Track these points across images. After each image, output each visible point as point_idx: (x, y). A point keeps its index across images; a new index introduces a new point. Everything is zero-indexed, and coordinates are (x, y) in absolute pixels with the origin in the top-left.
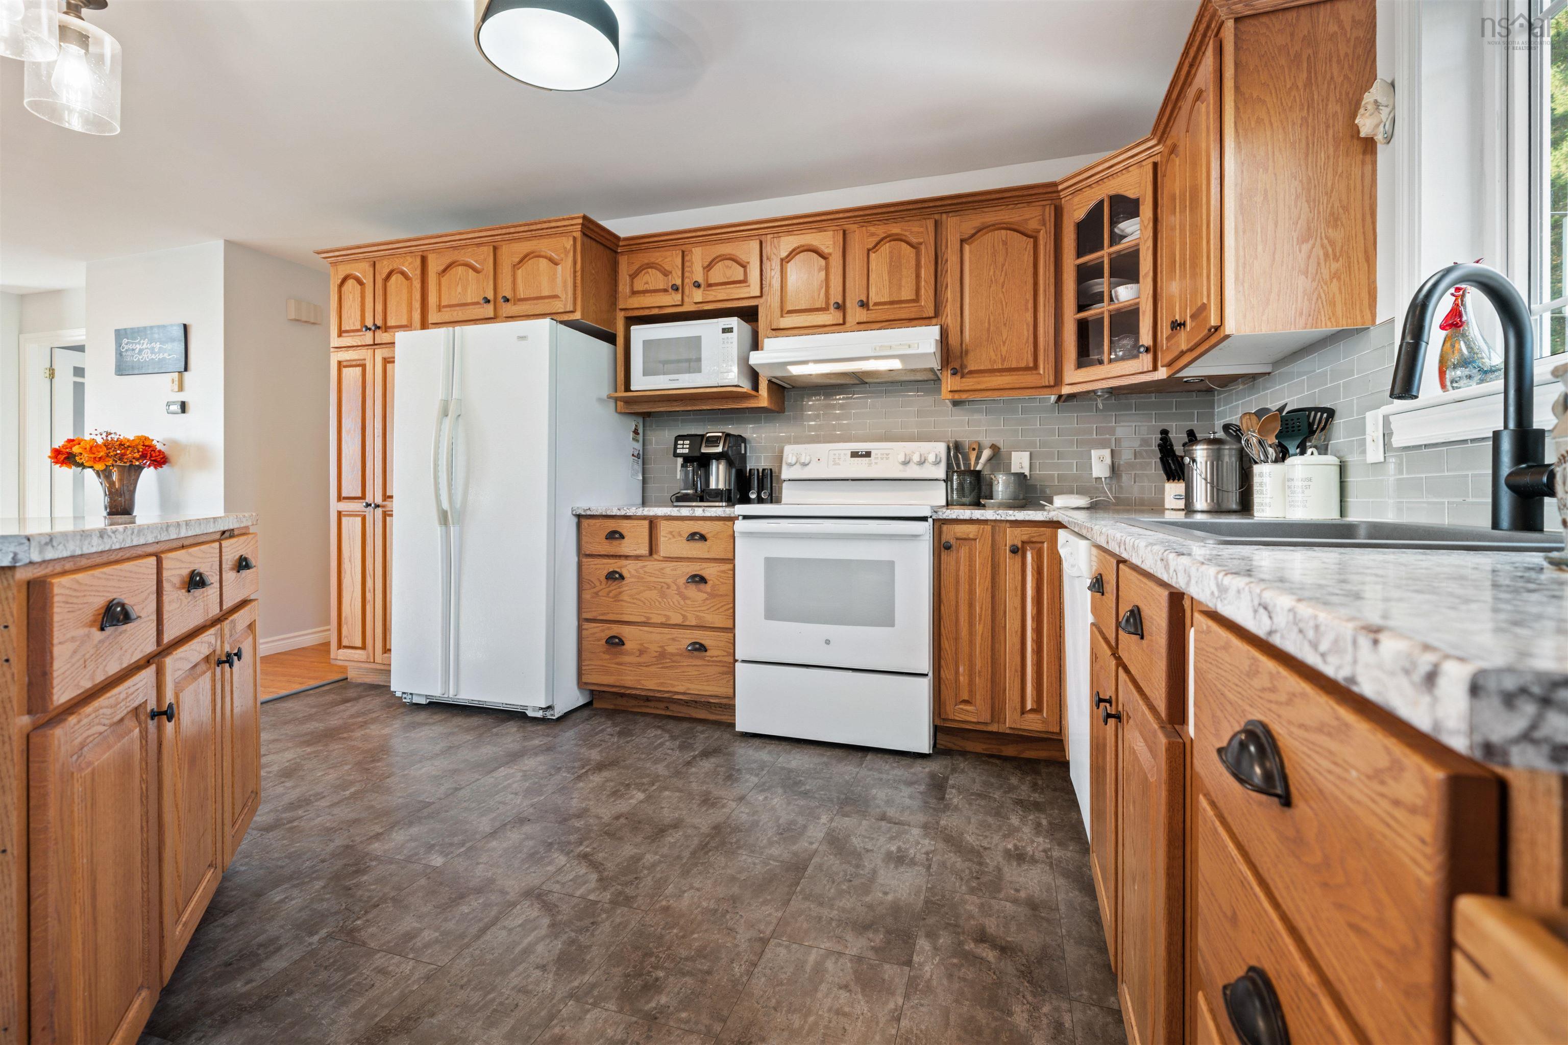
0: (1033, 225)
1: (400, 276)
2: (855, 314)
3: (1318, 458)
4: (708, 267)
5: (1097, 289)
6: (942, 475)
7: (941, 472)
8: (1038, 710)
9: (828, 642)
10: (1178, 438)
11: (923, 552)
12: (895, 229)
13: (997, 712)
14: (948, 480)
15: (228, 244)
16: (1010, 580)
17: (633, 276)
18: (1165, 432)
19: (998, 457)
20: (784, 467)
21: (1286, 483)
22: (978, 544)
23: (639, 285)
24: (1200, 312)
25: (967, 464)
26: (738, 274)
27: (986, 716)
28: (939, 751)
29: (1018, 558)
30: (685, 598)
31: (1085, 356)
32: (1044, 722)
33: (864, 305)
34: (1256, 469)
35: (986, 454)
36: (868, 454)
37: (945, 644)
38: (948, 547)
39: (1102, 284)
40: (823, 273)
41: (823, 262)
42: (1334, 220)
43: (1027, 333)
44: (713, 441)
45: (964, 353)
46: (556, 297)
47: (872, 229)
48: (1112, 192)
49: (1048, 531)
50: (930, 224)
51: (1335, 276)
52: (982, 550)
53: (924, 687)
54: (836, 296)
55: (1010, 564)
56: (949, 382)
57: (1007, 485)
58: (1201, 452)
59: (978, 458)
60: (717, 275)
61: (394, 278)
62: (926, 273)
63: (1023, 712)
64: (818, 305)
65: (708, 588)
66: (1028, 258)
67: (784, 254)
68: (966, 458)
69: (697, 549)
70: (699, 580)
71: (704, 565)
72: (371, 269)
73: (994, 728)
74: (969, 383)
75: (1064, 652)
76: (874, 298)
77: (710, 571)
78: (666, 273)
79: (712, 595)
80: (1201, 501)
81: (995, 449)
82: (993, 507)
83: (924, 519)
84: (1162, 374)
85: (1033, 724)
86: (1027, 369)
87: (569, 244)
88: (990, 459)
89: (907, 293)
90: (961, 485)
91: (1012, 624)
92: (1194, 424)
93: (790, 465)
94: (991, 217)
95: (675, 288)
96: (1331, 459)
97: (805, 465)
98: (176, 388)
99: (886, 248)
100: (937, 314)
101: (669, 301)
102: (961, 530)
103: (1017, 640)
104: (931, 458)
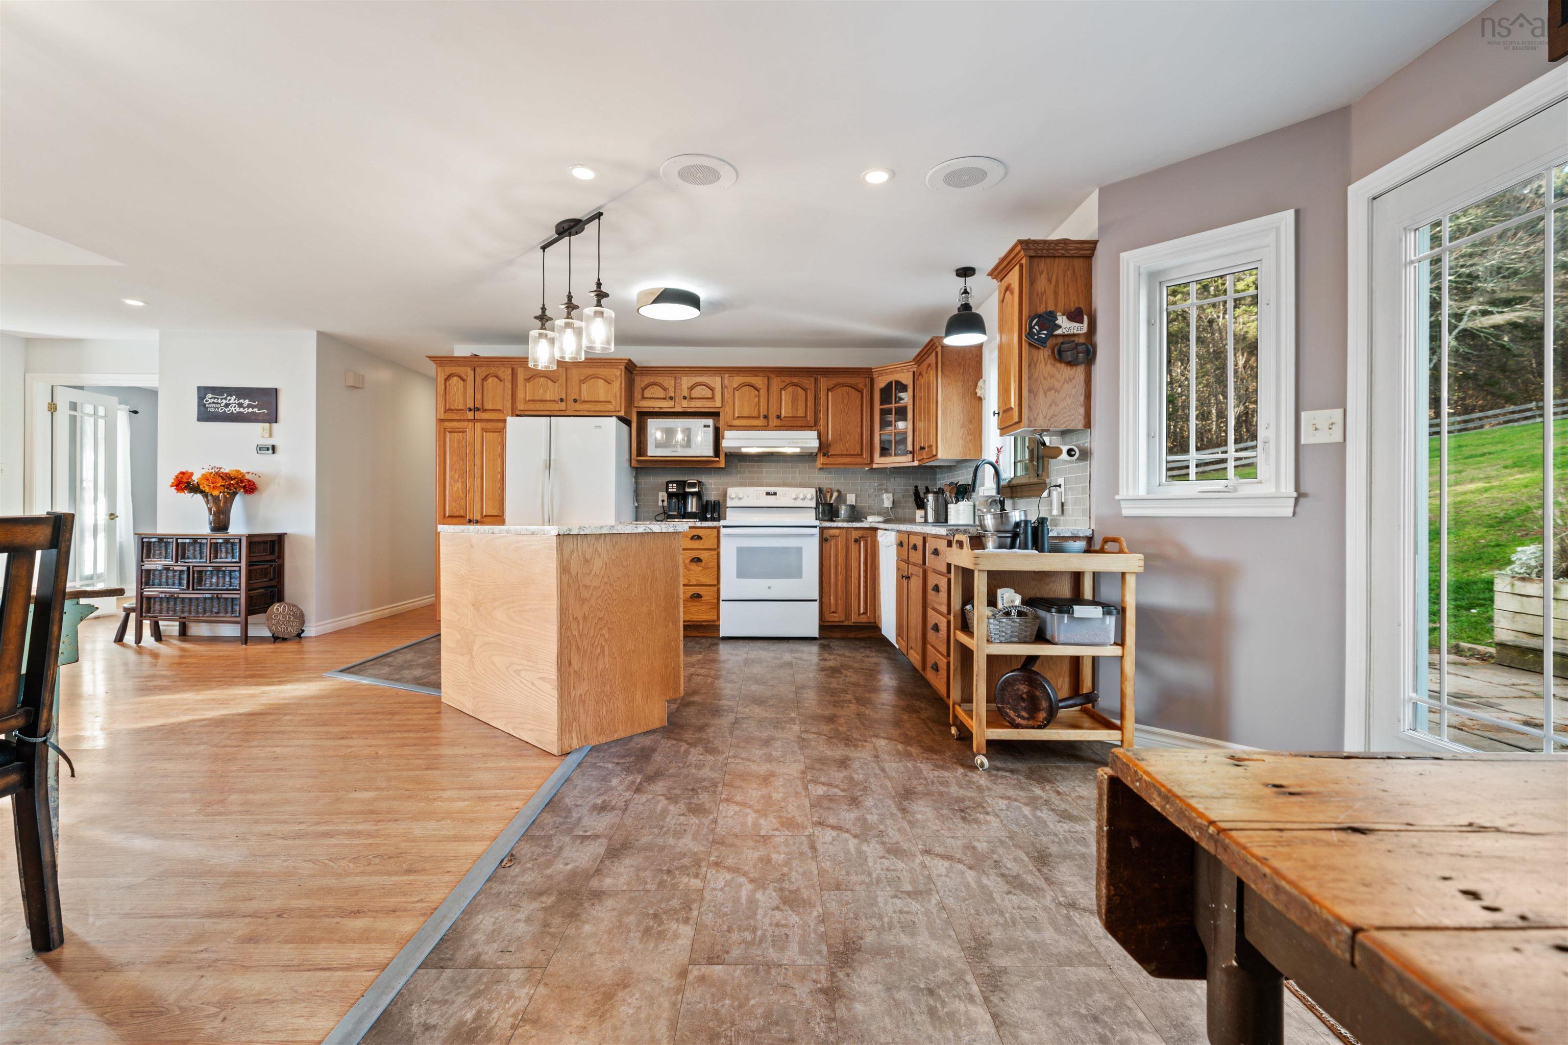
0: (861, 386)
1: (495, 379)
2: (774, 422)
3: (968, 503)
4: (691, 388)
5: (889, 419)
6: (814, 506)
7: (813, 504)
8: (865, 613)
9: (769, 588)
10: (922, 491)
11: (816, 541)
12: (795, 380)
13: (848, 616)
14: (816, 508)
15: (321, 335)
16: (854, 555)
17: (643, 389)
18: (916, 487)
19: (841, 498)
20: (728, 500)
21: (958, 511)
22: (840, 539)
23: (648, 393)
24: (930, 446)
25: (826, 500)
26: (708, 393)
27: (843, 618)
28: (821, 637)
29: (857, 545)
30: (689, 570)
31: (885, 451)
32: (868, 618)
33: (779, 417)
34: (949, 506)
35: (835, 495)
36: (775, 494)
37: (824, 585)
38: (826, 540)
39: (892, 418)
40: (757, 399)
41: (757, 393)
42: (970, 422)
43: (858, 438)
44: (693, 485)
45: (829, 445)
46: (609, 402)
47: (783, 379)
48: (897, 379)
49: (870, 532)
50: (812, 379)
51: (971, 441)
52: (841, 542)
53: (816, 605)
54: (763, 412)
55: (854, 547)
56: (821, 460)
57: (846, 510)
58: (931, 497)
59: (831, 496)
60: (697, 392)
61: (490, 380)
62: (811, 404)
63: (859, 614)
64: (754, 415)
65: (703, 564)
66: (858, 402)
67: (735, 386)
68: (825, 497)
69: (696, 544)
70: (697, 560)
71: (700, 552)
72: (472, 373)
73: (846, 623)
74: (831, 460)
75: (879, 585)
76: (783, 414)
77: (704, 555)
78: (665, 389)
79: (705, 568)
80: (930, 519)
81: (838, 491)
82: (839, 521)
83: (815, 527)
84: (916, 463)
85: (863, 619)
86: (858, 455)
87: (618, 373)
88: (837, 497)
89: (801, 413)
90: (823, 510)
91: (854, 575)
92: (928, 483)
93: (732, 499)
94: (841, 380)
95: (671, 398)
96: (971, 503)
97: (740, 499)
98: (267, 435)
99: (790, 389)
100: (816, 425)
101: (666, 405)
102: (832, 532)
103: (857, 582)
104: (809, 496)
